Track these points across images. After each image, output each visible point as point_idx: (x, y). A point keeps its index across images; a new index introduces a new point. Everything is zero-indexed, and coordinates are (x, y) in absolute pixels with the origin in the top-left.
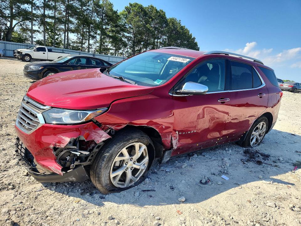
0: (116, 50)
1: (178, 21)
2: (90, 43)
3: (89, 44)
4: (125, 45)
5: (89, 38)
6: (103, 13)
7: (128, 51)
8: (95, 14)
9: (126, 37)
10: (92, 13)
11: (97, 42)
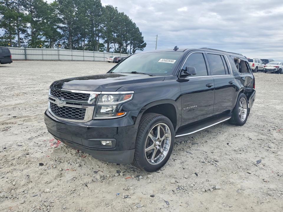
0: (51, 42)
1: (115, 9)
2: (20, 37)
3: (19, 39)
4: (61, 36)
5: (19, 32)
6: (31, 6)
7: (65, 42)
8: (22, 7)
9: (61, 28)
10: (19, 7)
11: (29, 36)
